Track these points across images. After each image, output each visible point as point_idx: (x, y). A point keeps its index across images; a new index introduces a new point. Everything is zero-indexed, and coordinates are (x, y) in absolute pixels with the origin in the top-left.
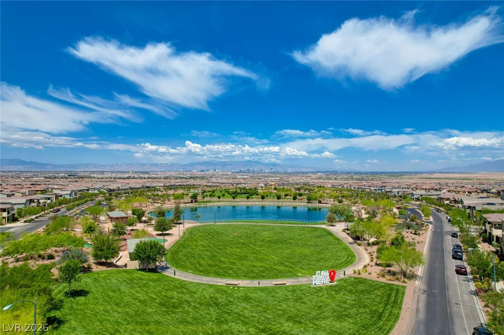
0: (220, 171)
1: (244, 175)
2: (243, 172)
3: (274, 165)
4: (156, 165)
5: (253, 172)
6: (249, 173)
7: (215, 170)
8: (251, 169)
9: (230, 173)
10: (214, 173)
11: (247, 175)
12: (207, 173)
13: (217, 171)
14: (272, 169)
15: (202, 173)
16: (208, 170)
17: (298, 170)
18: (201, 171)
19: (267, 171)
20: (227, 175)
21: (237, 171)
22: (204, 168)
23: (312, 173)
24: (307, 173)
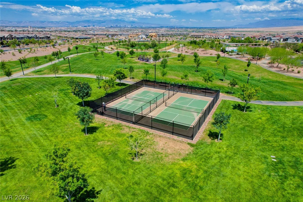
0: (97, 26)
1: (114, 29)
2: (114, 27)
3: (133, 22)
4: (52, 22)
5: (120, 27)
6: (117, 28)
7: (94, 26)
8: (119, 25)
9: (104, 28)
10: (93, 28)
11: (116, 29)
12: (88, 28)
13: (95, 26)
14: (132, 25)
15: (85, 28)
16: (89, 26)
17: (148, 26)
18: (84, 27)
19: (129, 27)
20: (102, 29)
21: (110, 26)
22: (86, 25)
23: (159, 27)
24: (156, 28)
